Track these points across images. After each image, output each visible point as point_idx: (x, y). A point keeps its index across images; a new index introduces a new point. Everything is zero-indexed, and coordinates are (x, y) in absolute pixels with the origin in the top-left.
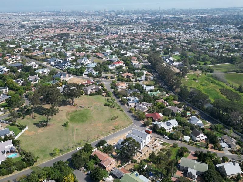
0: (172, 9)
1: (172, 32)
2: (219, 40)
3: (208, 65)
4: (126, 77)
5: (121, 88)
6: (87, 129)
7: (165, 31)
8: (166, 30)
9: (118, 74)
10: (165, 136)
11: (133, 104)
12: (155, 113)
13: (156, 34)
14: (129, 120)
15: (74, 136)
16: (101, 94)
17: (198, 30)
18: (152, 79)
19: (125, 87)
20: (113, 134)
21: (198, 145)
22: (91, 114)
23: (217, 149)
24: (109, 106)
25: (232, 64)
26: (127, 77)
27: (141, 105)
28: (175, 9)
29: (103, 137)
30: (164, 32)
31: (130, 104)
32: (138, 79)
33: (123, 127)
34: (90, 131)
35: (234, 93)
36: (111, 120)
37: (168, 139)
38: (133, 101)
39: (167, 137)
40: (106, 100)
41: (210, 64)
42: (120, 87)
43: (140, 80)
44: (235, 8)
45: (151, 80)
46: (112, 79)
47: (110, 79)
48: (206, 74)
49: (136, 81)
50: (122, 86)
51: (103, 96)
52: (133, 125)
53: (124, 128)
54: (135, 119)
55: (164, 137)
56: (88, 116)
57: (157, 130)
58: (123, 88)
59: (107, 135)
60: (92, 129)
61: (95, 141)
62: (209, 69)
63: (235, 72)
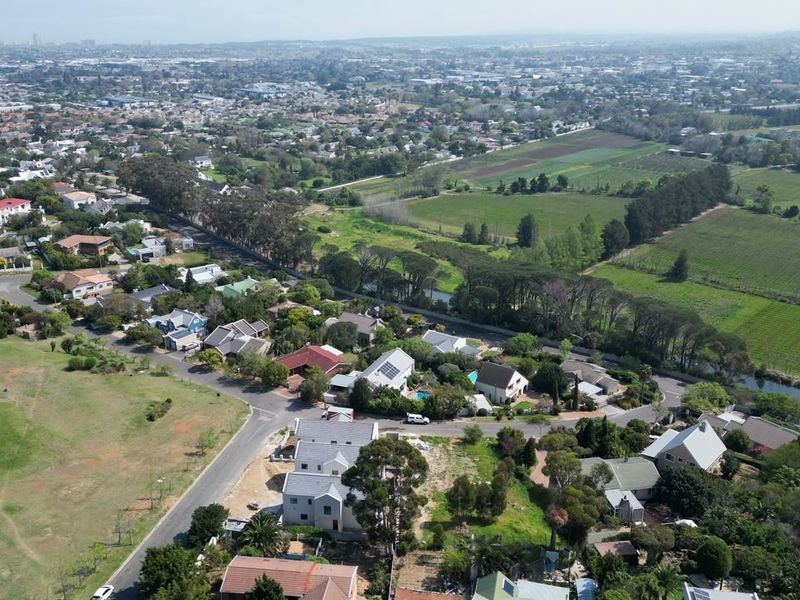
0: (85, 42)
1: (135, 105)
2: (304, 119)
3: (327, 185)
4: (76, 251)
5: (90, 292)
6: (63, 492)
7: (106, 103)
8: (107, 100)
9: (33, 244)
10: (411, 415)
11: (192, 340)
12: (307, 349)
13: (77, 112)
14: (226, 402)
15: (23, 544)
16: (11, 332)
17: (219, 96)
18: (187, 245)
19: (105, 287)
20: (208, 474)
21: (526, 414)
22: (29, 422)
23: (582, 409)
24: (95, 369)
25: (389, 177)
26: (81, 252)
27: (231, 334)
28: (92, 42)
29: (172, 498)
30: (103, 106)
31: (180, 343)
32: (132, 251)
33: (223, 432)
34: (88, 495)
35: (461, 248)
36: (151, 418)
37: (425, 423)
38: (183, 326)
39: (420, 416)
40: (58, 347)
41: (332, 185)
42: (84, 290)
43: (143, 255)
44: (280, 42)
45: (185, 248)
46: (19, 265)
47: (10, 266)
48: (342, 212)
49: (132, 259)
50: (92, 285)
51: (26, 336)
52: (256, 413)
53: (231, 433)
54: (244, 392)
55: (407, 422)
56: (23, 431)
57: (372, 403)
58: (96, 289)
59: (186, 487)
60: (89, 483)
61: (154, 530)
62: (342, 196)
63: (414, 196)
